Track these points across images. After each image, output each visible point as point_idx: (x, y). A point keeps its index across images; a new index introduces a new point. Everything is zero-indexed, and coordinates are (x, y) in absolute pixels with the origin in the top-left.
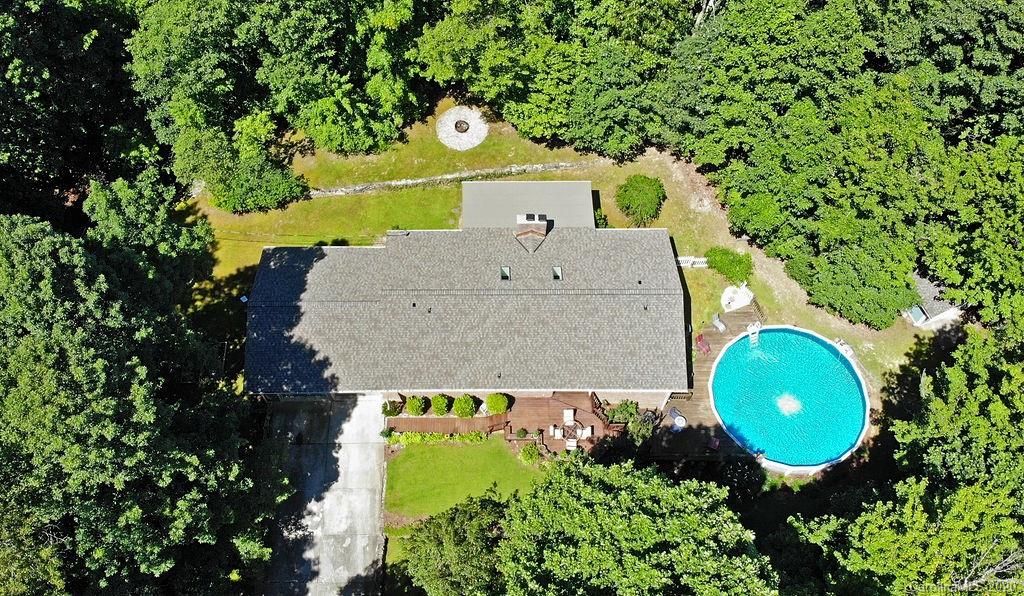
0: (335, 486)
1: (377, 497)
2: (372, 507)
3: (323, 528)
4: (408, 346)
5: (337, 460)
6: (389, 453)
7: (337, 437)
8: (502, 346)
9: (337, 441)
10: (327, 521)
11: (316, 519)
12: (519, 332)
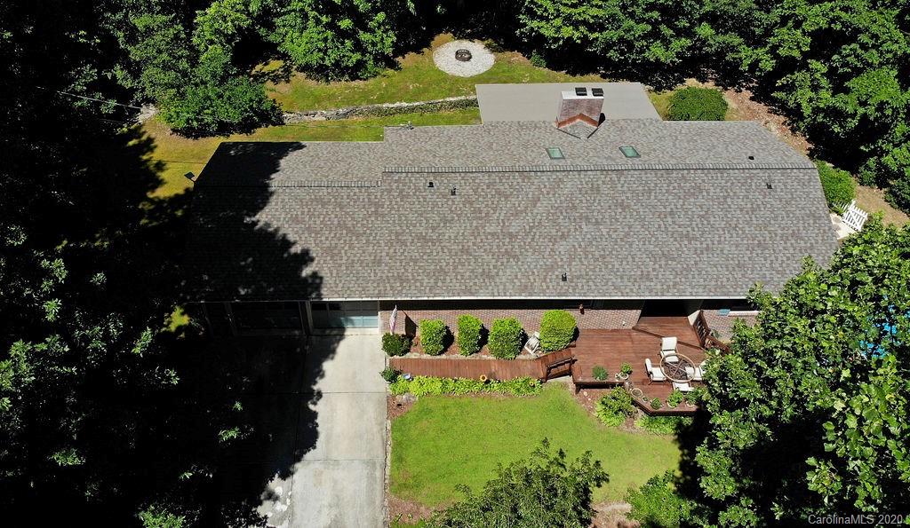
0: (309, 456)
1: (378, 474)
2: (371, 490)
3: (291, 522)
4: (424, 238)
5: (315, 415)
6: (395, 407)
7: (315, 383)
8: (563, 237)
9: (315, 388)
10: (297, 510)
11: (280, 507)
12: (587, 218)
